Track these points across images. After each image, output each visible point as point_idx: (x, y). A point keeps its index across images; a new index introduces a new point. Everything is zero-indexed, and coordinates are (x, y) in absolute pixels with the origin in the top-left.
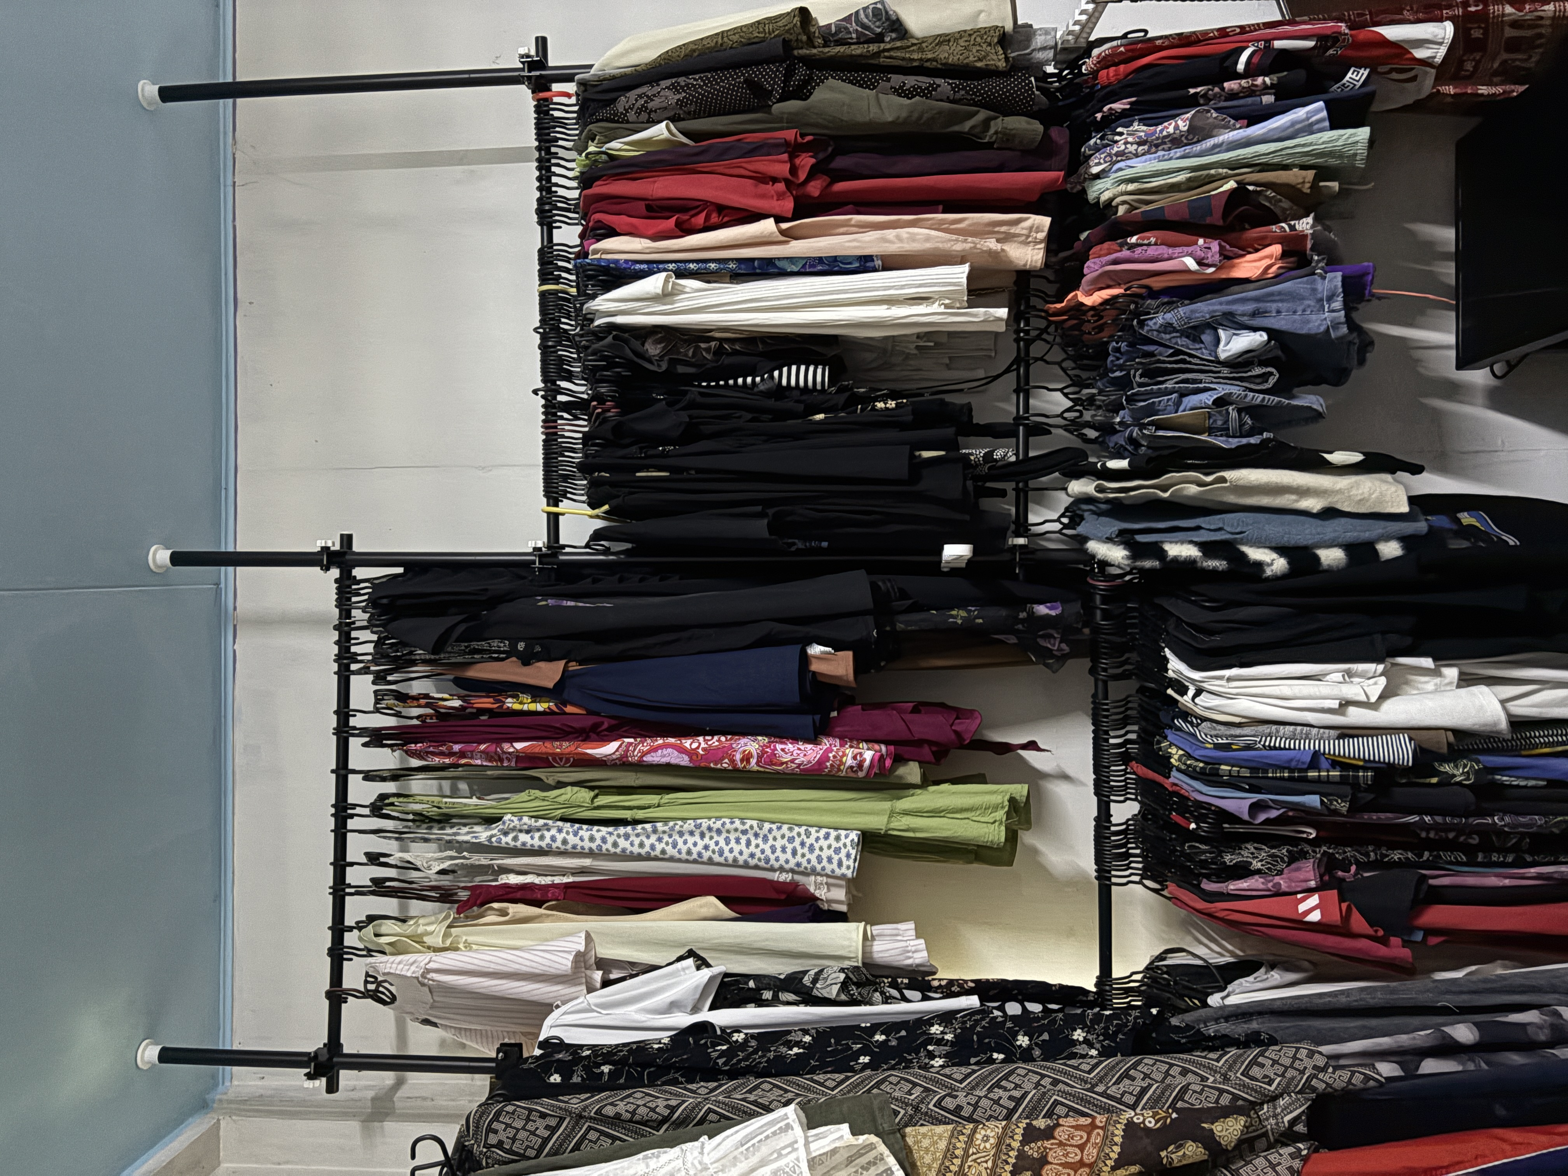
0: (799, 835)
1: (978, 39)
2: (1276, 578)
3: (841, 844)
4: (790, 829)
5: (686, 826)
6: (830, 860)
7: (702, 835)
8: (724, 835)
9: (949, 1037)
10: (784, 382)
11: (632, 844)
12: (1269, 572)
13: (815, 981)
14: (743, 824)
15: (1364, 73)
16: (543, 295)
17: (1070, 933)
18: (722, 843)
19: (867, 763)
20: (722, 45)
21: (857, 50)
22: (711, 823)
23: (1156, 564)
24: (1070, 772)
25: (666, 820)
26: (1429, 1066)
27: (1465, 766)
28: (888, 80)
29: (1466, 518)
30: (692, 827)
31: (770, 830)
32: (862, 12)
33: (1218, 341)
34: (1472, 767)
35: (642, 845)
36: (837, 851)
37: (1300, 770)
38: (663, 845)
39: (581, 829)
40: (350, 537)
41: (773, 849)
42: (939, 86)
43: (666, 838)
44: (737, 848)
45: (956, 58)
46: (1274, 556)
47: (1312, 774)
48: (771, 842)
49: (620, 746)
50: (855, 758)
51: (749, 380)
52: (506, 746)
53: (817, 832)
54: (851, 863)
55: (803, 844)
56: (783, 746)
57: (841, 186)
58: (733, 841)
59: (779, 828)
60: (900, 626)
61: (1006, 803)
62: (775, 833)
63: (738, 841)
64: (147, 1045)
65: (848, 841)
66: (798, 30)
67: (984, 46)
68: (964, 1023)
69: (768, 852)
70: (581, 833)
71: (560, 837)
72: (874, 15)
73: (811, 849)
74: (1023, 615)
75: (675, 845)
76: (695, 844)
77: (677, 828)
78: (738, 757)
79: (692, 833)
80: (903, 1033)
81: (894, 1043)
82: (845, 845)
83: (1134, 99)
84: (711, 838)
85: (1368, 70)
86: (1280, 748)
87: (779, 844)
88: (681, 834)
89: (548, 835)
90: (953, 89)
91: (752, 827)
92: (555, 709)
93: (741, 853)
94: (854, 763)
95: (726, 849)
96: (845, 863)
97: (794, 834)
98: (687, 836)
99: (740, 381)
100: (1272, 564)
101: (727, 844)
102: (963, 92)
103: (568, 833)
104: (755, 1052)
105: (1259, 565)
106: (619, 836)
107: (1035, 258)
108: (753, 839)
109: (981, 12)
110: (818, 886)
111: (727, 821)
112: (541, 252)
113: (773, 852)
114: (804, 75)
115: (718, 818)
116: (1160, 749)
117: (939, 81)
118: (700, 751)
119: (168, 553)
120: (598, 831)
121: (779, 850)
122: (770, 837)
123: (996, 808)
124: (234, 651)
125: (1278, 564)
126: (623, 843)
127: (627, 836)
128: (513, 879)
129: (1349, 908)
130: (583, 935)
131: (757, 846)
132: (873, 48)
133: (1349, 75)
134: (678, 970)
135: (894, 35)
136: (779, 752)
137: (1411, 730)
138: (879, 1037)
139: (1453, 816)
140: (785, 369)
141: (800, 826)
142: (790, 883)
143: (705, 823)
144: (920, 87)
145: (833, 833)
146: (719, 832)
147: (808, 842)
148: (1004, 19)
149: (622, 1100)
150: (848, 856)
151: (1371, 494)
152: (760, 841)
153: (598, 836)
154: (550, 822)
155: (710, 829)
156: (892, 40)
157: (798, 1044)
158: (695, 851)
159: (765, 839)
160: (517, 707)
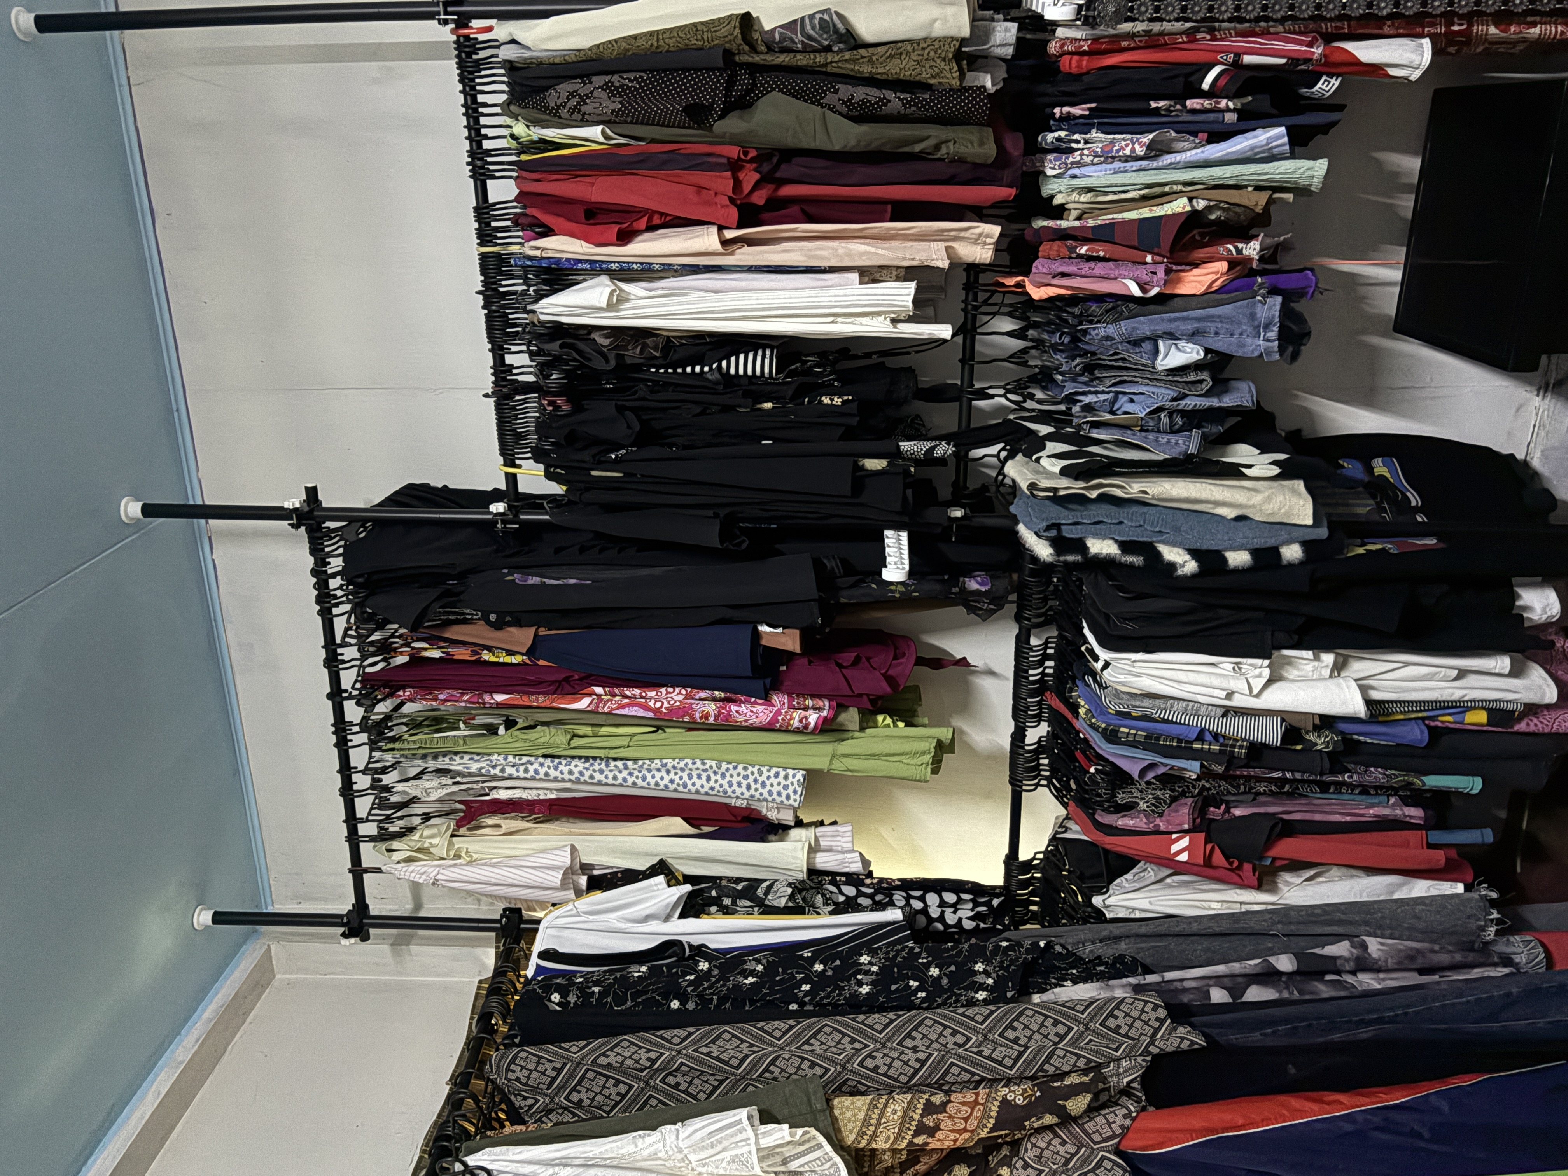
0: (753, 773)
1: (932, 54)
2: (1185, 577)
3: (789, 782)
4: (745, 769)
5: (653, 765)
6: (779, 794)
7: (668, 772)
8: (687, 772)
9: (875, 969)
10: (732, 371)
11: (606, 777)
12: (1180, 572)
13: (767, 893)
14: (704, 764)
15: (1335, 83)
16: (484, 257)
17: (988, 796)
18: (686, 778)
19: (812, 725)
20: (657, 48)
21: (802, 60)
22: (675, 763)
23: (1079, 558)
24: (996, 669)
25: (635, 760)
26: (1254, 994)
27: (1327, 737)
28: (836, 92)
29: (1380, 467)
30: (659, 766)
31: (728, 770)
32: (807, 21)
33: (1157, 351)
34: (1332, 738)
35: (615, 778)
36: (786, 787)
37: (1187, 742)
38: (634, 779)
39: (560, 763)
40: (315, 489)
41: (730, 784)
42: (889, 101)
43: (636, 773)
44: (698, 783)
45: (908, 74)
46: (1188, 557)
47: (1197, 746)
48: (728, 778)
49: (591, 703)
50: (801, 721)
51: (698, 369)
52: (487, 698)
53: (769, 771)
54: (797, 797)
55: (756, 781)
56: (737, 708)
57: (788, 190)
58: (695, 777)
59: (735, 768)
60: (843, 600)
61: (933, 750)
62: (732, 771)
63: (699, 777)
64: (201, 910)
65: (795, 781)
66: (739, 41)
67: (938, 61)
68: (888, 953)
69: (726, 786)
70: (561, 767)
71: (542, 771)
72: (821, 28)
73: (763, 785)
74: (955, 590)
75: (644, 779)
76: (662, 778)
77: (646, 766)
78: (697, 716)
79: (659, 770)
80: (838, 962)
81: (830, 973)
82: (792, 784)
83: (1093, 105)
84: (676, 774)
85: (1340, 79)
86: (1172, 722)
87: (735, 780)
88: (649, 771)
89: (531, 768)
90: (904, 105)
91: (711, 767)
92: (528, 662)
93: (702, 786)
94: (800, 725)
95: (689, 783)
96: (792, 796)
97: (748, 772)
98: (654, 772)
99: (689, 369)
100: (1183, 566)
101: (690, 779)
102: (913, 109)
103: (549, 767)
104: (717, 982)
105: (1172, 566)
106: (594, 771)
107: (984, 256)
108: (712, 775)
109: (935, 20)
110: (768, 809)
111: (690, 761)
112: (477, 209)
113: (731, 786)
114: (747, 85)
115: (682, 759)
116: (1071, 697)
117: (890, 95)
118: (663, 710)
119: (139, 505)
120: (576, 766)
121: (735, 785)
122: (728, 775)
123: (923, 753)
124: (213, 561)
125: (1190, 566)
126: (598, 777)
127: (601, 772)
128: (503, 795)
129: (1213, 849)
130: (568, 849)
131: (716, 781)
132: (820, 59)
133: (1320, 85)
134: (651, 886)
135: (842, 46)
136: (734, 713)
137: (1284, 715)
138: (819, 967)
139: (1311, 773)
140: (733, 359)
141: (753, 766)
142: (747, 808)
143: (670, 763)
144: (869, 101)
145: (782, 773)
146: (682, 770)
147: (761, 779)
148: (960, 28)
149: (611, 1049)
150: (795, 792)
151: (1280, 509)
152: (718, 777)
153: (576, 770)
154: (532, 759)
155: (674, 767)
156: (841, 51)
157: (752, 973)
158: (662, 783)
159: (723, 776)
160: (493, 659)
